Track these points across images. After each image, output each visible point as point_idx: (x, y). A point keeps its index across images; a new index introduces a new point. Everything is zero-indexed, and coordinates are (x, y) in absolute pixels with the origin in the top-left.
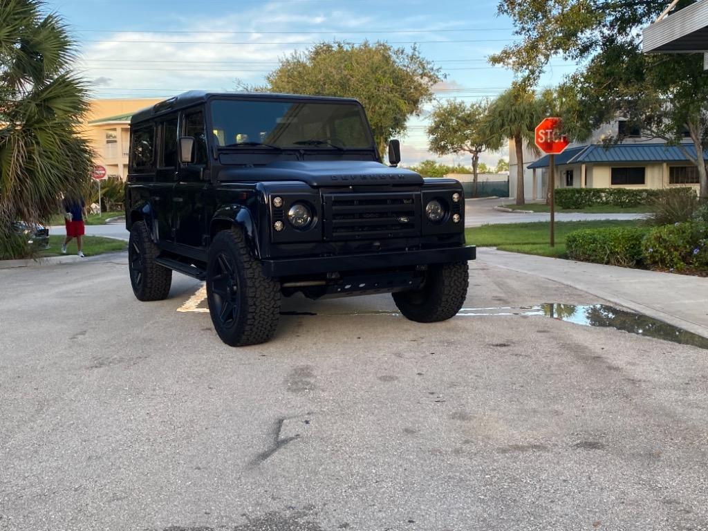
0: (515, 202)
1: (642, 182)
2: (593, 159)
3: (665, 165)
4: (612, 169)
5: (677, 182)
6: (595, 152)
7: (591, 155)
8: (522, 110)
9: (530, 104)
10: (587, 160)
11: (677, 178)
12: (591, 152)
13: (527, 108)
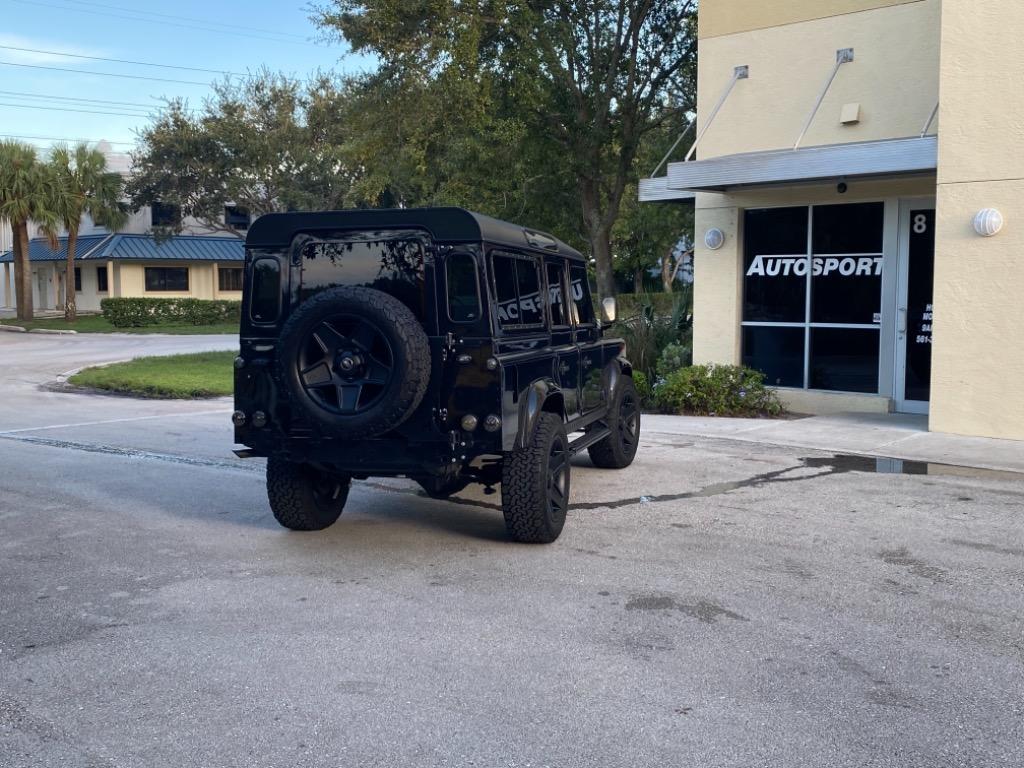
0: (15, 315)
1: (185, 287)
2: (124, 255)
3: (216, 266)
4: (147, 269)
5: (228, 289)
6: (123, 243)
7: (119, 248)
8: (32, 178)
9: (43, 168)
10: (116, 255)
11: (228, 283)
12: (119, 244)
13: (41, 175)
